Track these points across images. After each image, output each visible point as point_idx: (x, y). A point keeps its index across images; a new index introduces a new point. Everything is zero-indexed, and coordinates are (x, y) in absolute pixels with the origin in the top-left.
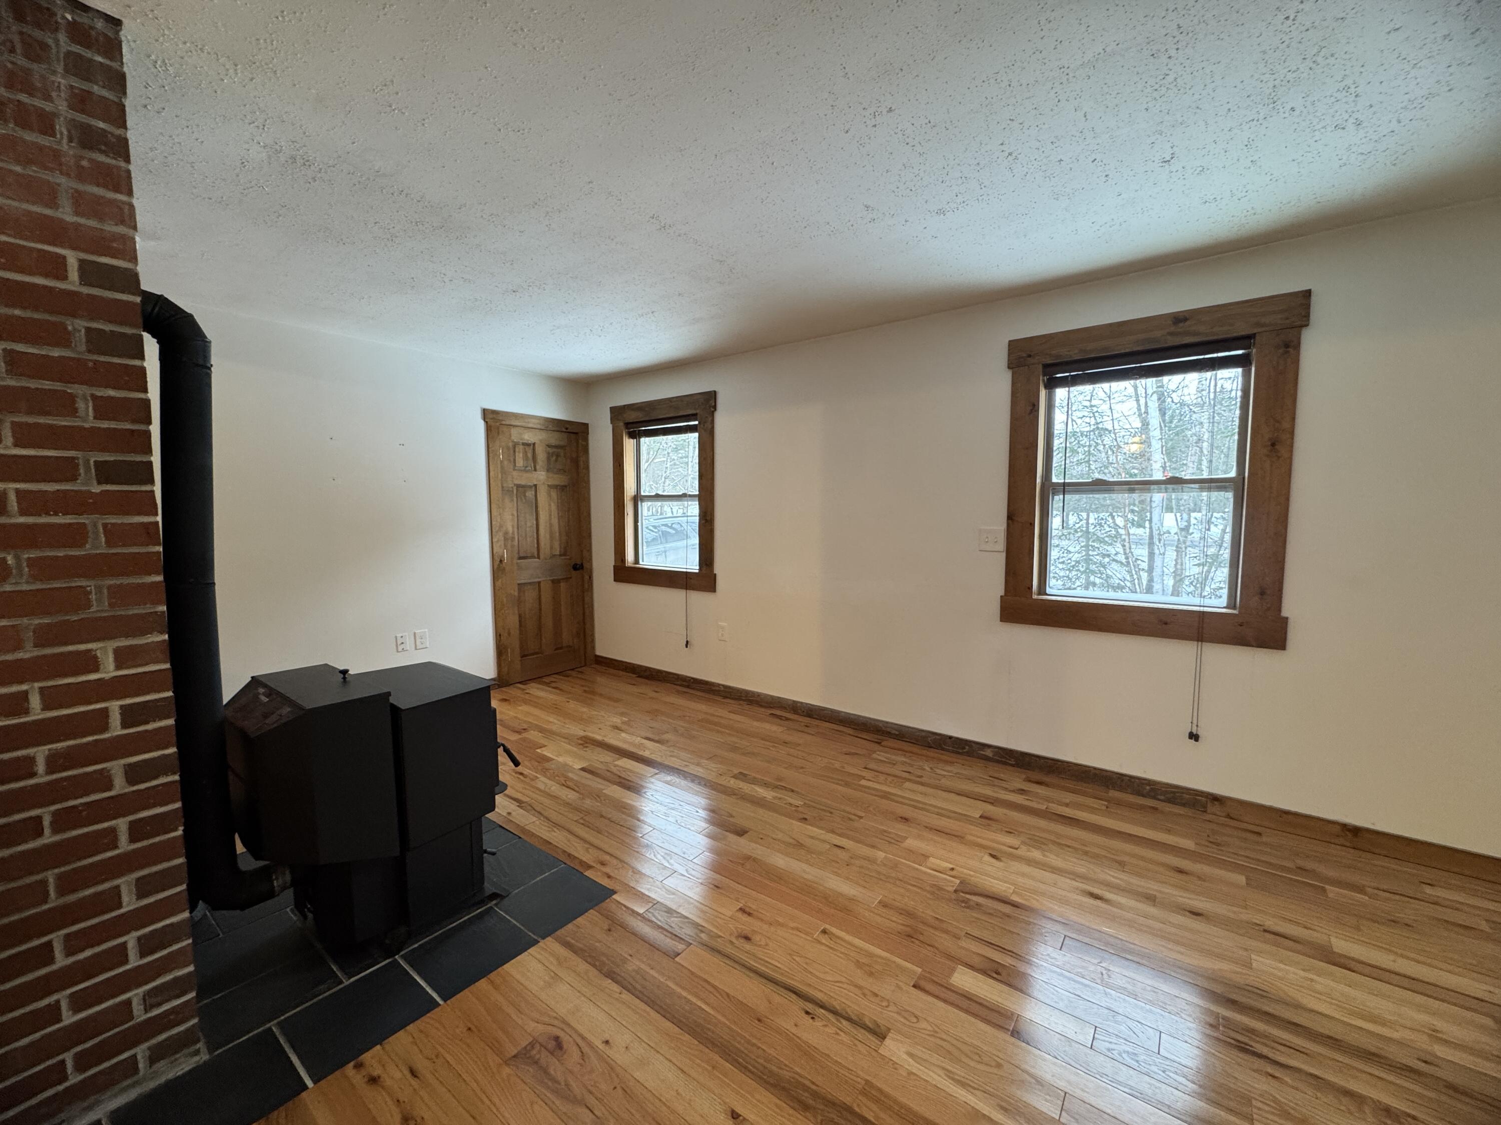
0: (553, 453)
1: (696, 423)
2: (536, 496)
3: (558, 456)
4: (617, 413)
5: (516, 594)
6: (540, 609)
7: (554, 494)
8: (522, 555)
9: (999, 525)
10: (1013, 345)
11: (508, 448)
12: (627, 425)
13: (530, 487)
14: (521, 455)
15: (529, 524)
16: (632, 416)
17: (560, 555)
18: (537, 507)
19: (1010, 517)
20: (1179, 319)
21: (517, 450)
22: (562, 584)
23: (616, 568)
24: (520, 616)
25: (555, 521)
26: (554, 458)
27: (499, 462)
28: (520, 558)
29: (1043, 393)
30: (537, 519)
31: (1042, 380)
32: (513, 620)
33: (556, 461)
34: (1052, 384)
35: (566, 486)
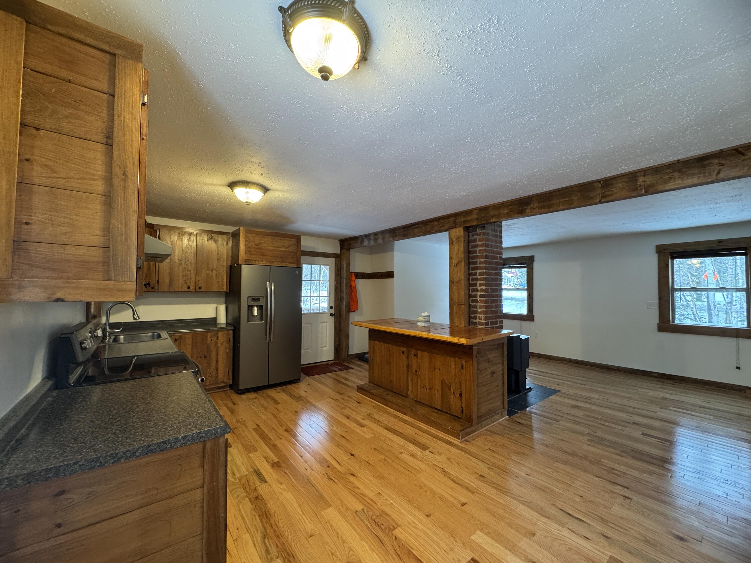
1: (526, 265)
9: (656, 301)
10: (657, 246)
19: (660, 299)
20: (720, 241)
29: (670, 260)
31: (670, 256)
34: (673, 258)
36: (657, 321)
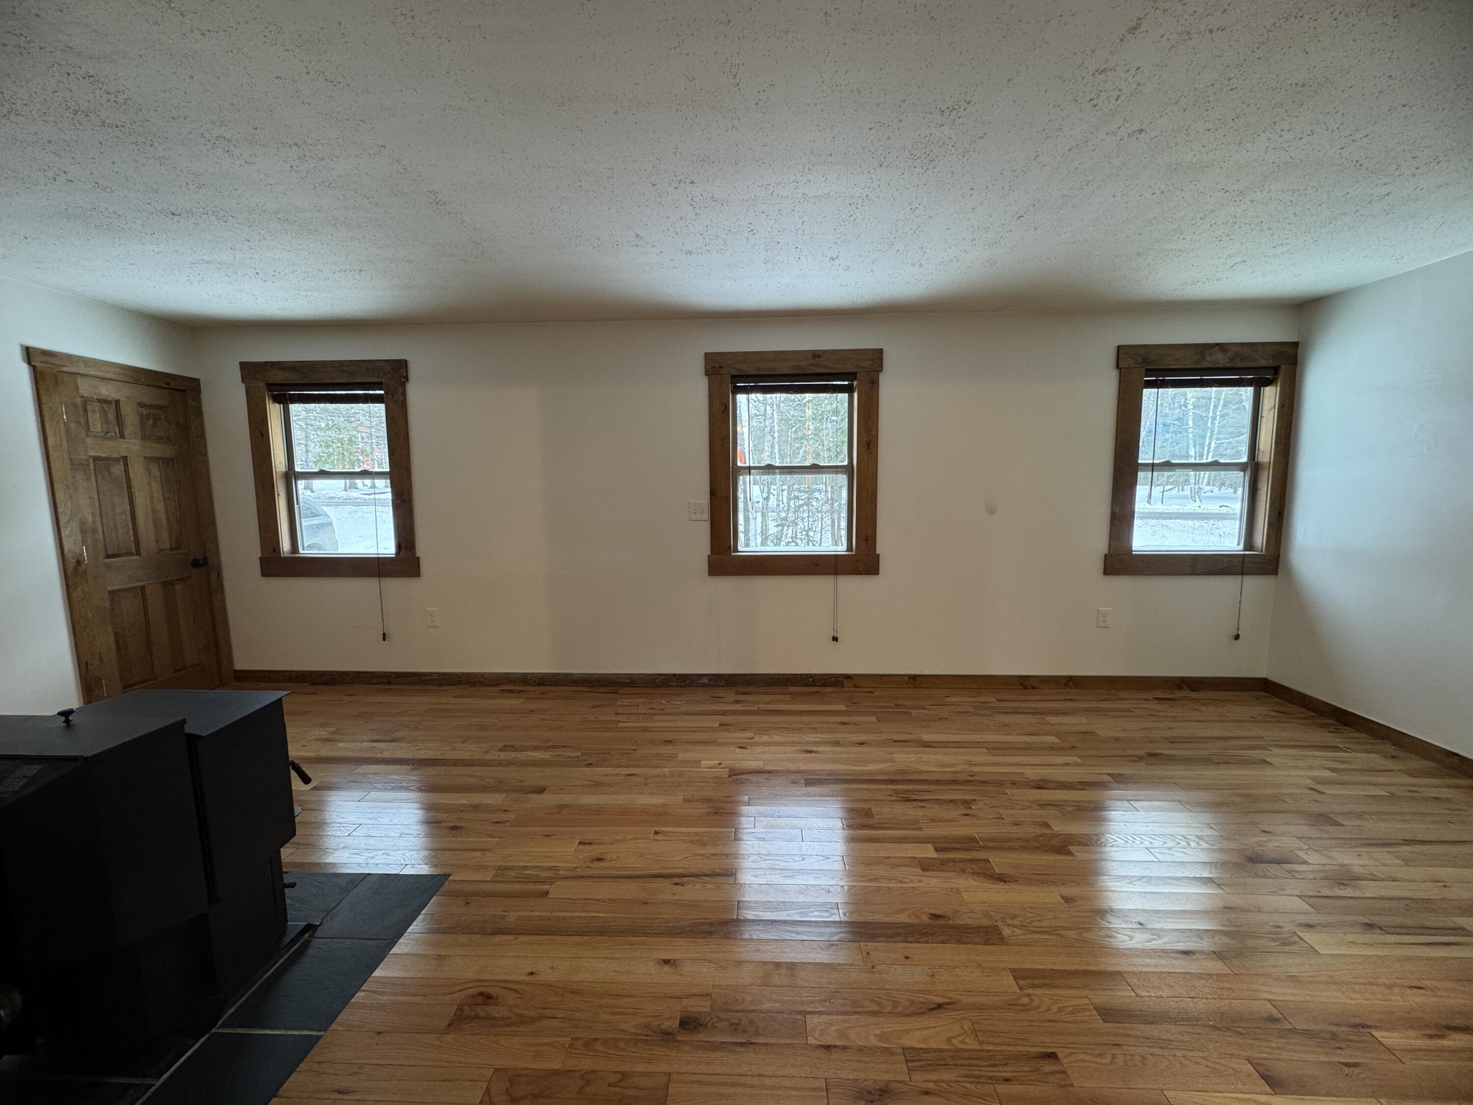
0: (148, 415)
1: (382, 392)
2: (127, 472)
3: (156, 419)
4: (249, 371)
5: (107, 604)
6: (147, 622)
7: (155, 471)
8: (110, 552)
9: (703, 499)
10: (710, 358)
11: (75, 405)
12: (271, 386)
13: (117, 460)
14: (97, 415)
15: (119, 510)
16: (280, 377)
17: (171, 549)
18: (129, 488)
19: (712, 493)
20: (814, 355)
21: (89, 408)
22: (178, 587)
23: (263, 560)
24: (116, 634)
25: (160, 507)
26: (151, 422)
27: (62, 425)
28: (108, 556)
29: (731, 396)
30: (132, 503)
31: (729, 386)
32: (105, 640)
33: (154, 425)
35: (173, 459)
36: (707, 551)
